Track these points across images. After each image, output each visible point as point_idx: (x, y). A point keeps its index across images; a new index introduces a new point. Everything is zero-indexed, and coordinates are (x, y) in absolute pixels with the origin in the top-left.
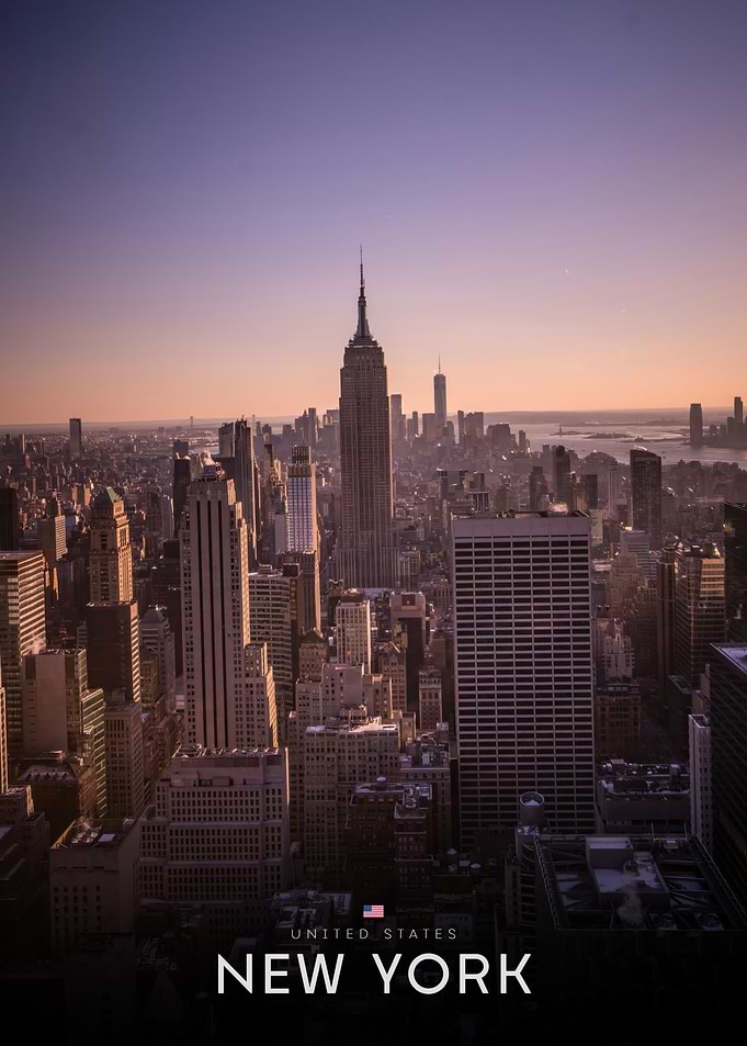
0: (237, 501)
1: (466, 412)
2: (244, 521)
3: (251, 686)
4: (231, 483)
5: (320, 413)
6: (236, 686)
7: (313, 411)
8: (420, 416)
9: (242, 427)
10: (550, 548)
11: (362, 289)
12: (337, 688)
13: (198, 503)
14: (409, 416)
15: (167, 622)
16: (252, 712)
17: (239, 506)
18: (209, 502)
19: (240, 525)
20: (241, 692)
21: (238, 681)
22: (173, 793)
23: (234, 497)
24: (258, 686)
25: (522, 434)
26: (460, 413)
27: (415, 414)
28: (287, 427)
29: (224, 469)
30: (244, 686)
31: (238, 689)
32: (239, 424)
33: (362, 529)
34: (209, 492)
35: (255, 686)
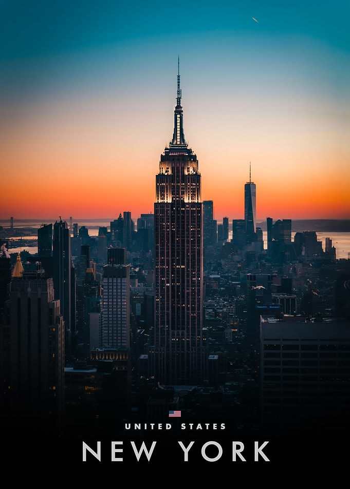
0: (56, 298)
1: (275, 219)
2: (62, 318)
4: (50, 282)
5: (135, 218)
7: (128, 214)
8: (231, 223)
9: (61, 227)
11: (179, 100)
14: (220, 222)
17: (58, 303)
18: (29, 300)
19: (58, 321)
23: (53, 295)
25: (329, 242)
26: (269, 220)
27: (226, 220)
28: (102, 230)
29: (44, 268)
32: (57, 225)
33: (173, 328)
34: (29, 290)
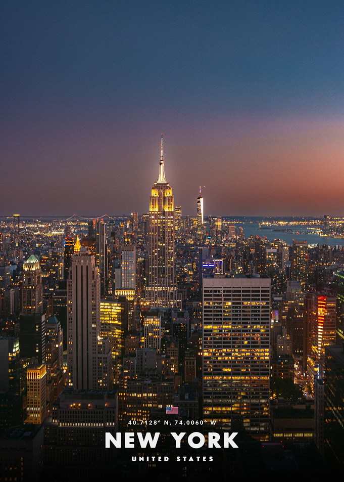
3: (101, 358)
6: (93, 358)
10: (251, 293)
12: (144, 360)
13: (77, 266)
15: (59, 323)
16: (101, 371)
20: (95, 361)
21: (94, 355)
22: (61, 412)
24: (104, 358)
30: (97, 358)
31: (94, 360)
35: (102, 358)
